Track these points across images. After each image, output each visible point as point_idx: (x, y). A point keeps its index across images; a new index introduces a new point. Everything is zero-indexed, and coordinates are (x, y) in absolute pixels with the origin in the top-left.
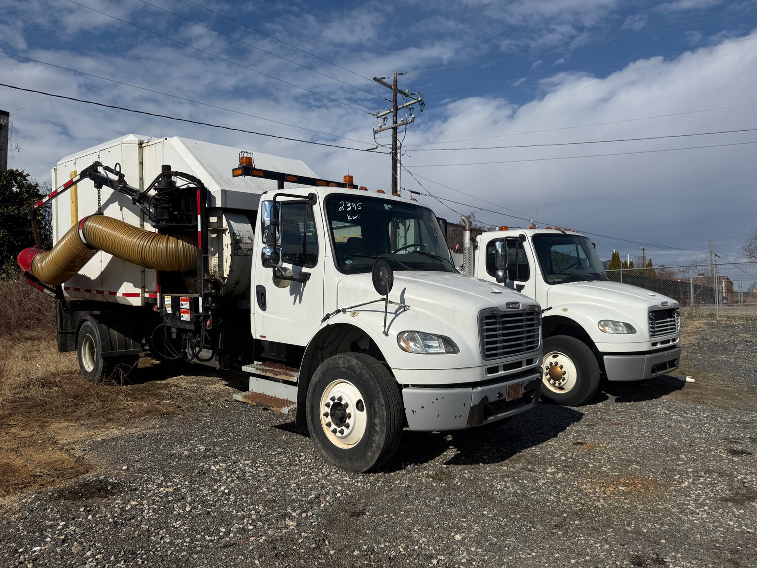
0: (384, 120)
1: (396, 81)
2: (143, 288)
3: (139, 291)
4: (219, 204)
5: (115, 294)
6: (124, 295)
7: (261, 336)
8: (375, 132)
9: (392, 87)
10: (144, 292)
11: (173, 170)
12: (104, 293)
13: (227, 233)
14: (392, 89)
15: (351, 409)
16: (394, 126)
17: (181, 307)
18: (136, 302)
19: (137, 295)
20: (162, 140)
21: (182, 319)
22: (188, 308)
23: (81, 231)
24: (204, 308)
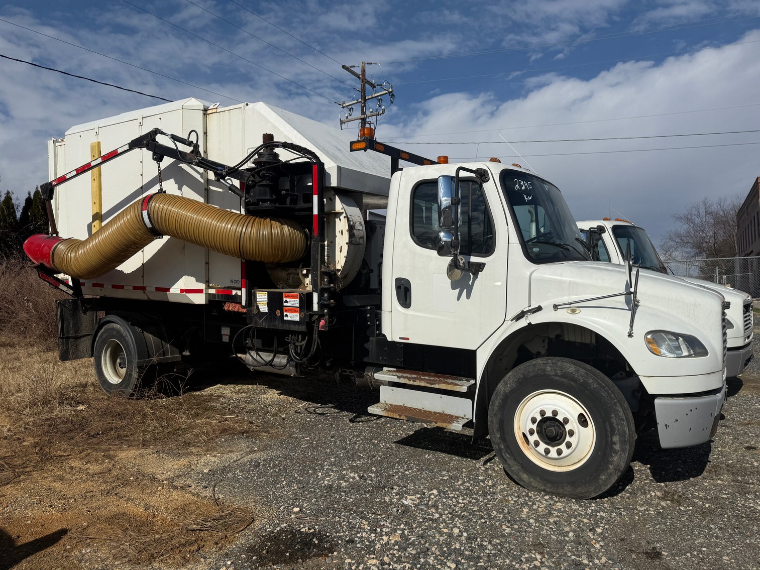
0: (350, 111)
1: (364, 71)
2: (207, 282)
3: (202, 286)
4: (334, 183)
5: (168, 290)
6: (182, 291)
7: (400, 338)
8: (342, 122)
9: (360, 76)
10: (208, 287)
11: (275, 140)
12: (148, 289)
13: (342, 217)
14: (360, 78)
15: (573, 425)
16: (363, 116)
17: (285, 304)
18: (199, 299)
19: (200, 291)
20: (242, 105)
21: (285, 318)
22: (298, 305)
23: (145, 213)
24: (321, 306)
